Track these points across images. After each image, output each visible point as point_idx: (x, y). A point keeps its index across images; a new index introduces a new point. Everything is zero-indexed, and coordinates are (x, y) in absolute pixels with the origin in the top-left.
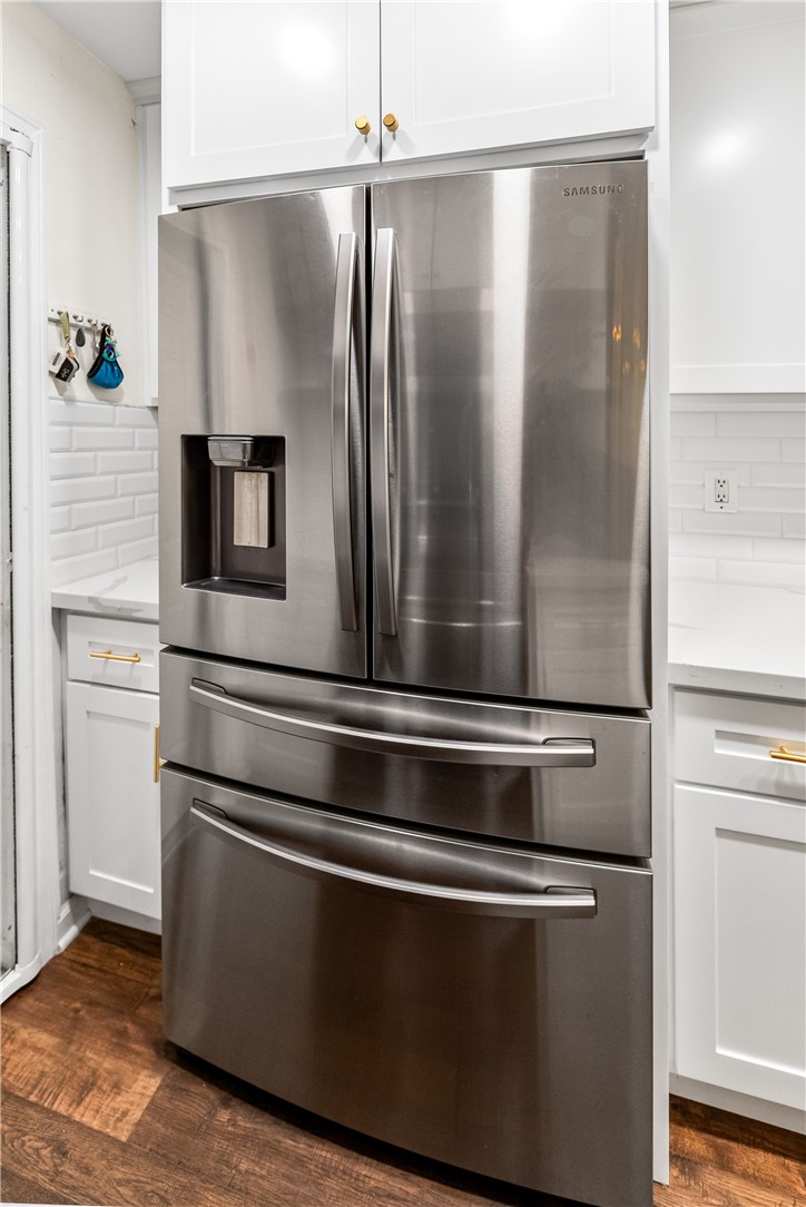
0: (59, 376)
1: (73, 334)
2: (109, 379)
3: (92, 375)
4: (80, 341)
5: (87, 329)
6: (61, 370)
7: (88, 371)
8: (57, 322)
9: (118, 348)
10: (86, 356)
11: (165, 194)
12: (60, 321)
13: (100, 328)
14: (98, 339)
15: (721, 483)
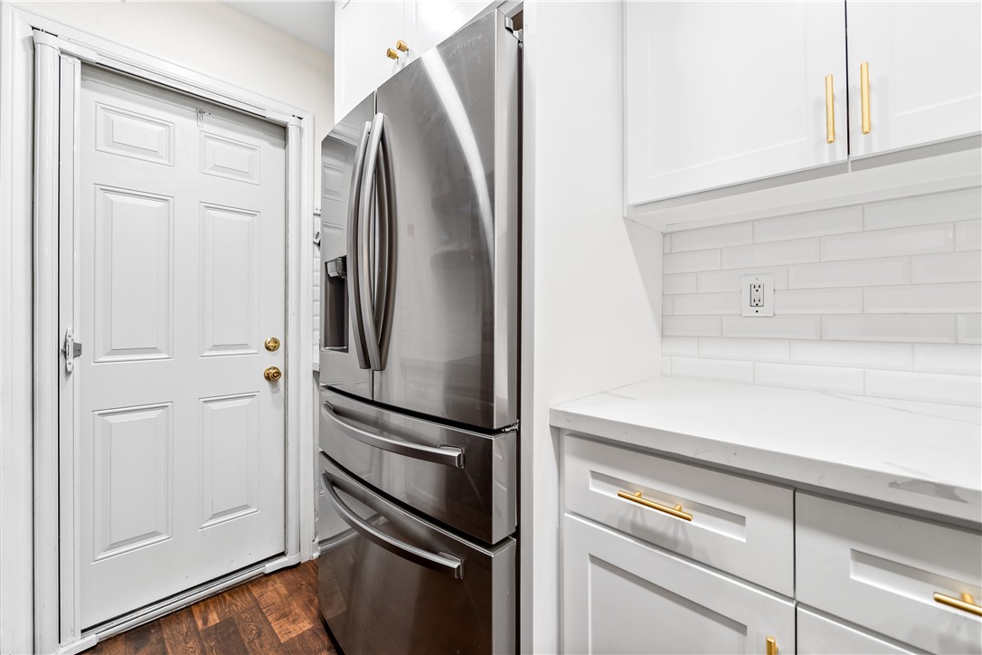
8: (319, 215)
15: (756, 288)
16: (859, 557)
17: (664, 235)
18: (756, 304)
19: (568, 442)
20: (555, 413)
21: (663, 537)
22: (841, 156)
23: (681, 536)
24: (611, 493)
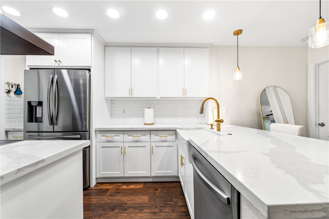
0: (7, 92)
1: (11, 86)
2: (19, 93)
3: (15, 93)
4: (12, 87)
5: (14, 85)
6: (8, 92)
7: (14, 92)
8: (7, 84)
9: (21, 88)
10: (14, 89)
11: (27, 66)
12: (8, 84)
13: (17, 85)
14: (17, 87)
15: (124, 110)
16: (128, 136)
17: (111, 100)
18: (124, 112)
19: (97, 132)
20: (95, 128)
21: (111, 141)
22: (131, 97)
23: (113, 140)
24: (104, 138)
